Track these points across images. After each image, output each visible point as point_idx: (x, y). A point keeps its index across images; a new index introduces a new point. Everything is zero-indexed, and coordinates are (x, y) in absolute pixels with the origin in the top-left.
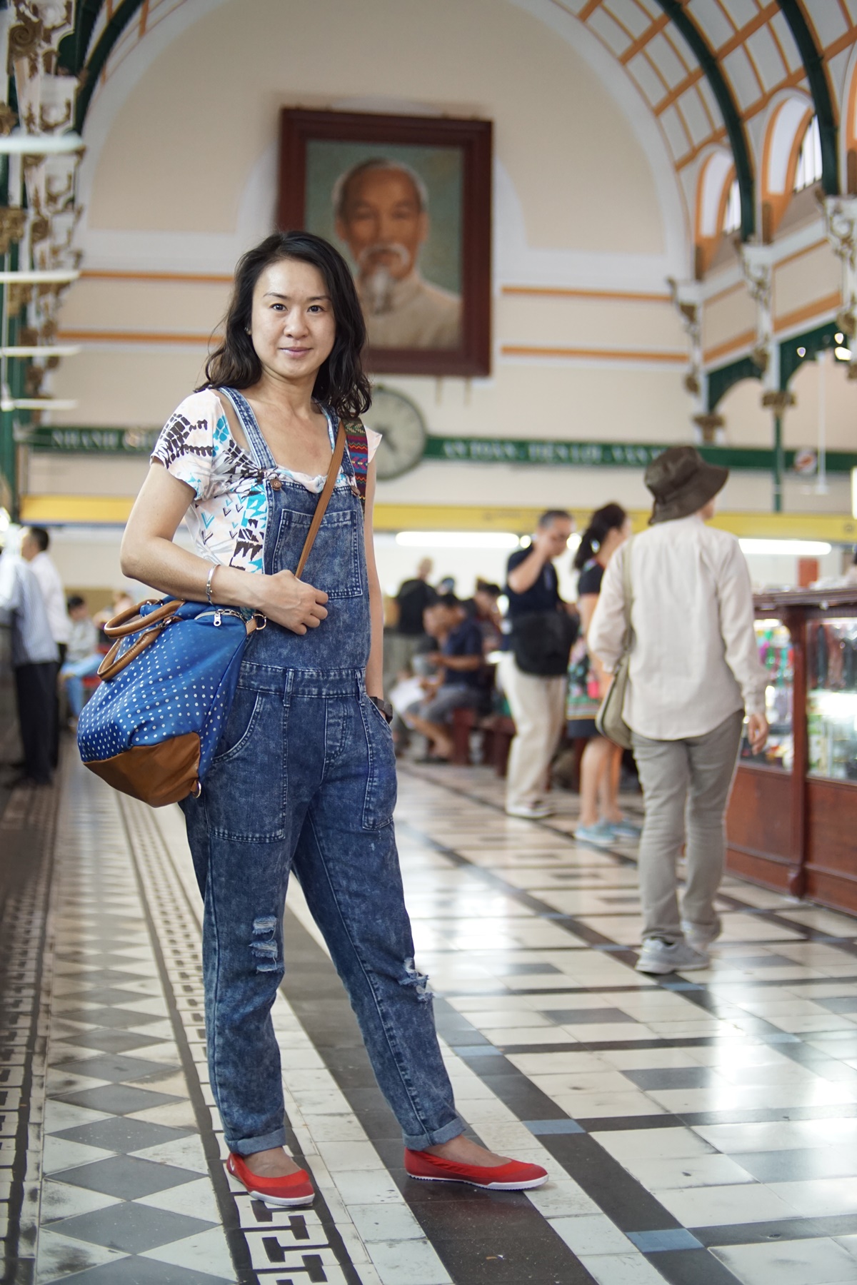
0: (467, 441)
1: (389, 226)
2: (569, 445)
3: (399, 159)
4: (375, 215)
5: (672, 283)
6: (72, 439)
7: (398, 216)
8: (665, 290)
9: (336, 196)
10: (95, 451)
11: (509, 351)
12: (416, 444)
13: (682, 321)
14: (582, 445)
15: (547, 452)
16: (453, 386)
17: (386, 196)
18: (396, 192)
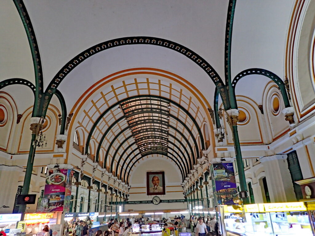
0: (164, 200)
1: (156, 182)
2: (173, 200)
3: (157, 175)
4: (155, 181)
5: (181, 184)
6: (130, 202)
7: (157, 181)
8: (181, 185)
9: (152, 179)
10: (132, 204)
11: (167, 192)
12: (159, 201)
13: (182, 188)
14: (174, 200)
15: (171, 201)
16: (162, 195)
17: (156, 179)
18: (157, 178)
